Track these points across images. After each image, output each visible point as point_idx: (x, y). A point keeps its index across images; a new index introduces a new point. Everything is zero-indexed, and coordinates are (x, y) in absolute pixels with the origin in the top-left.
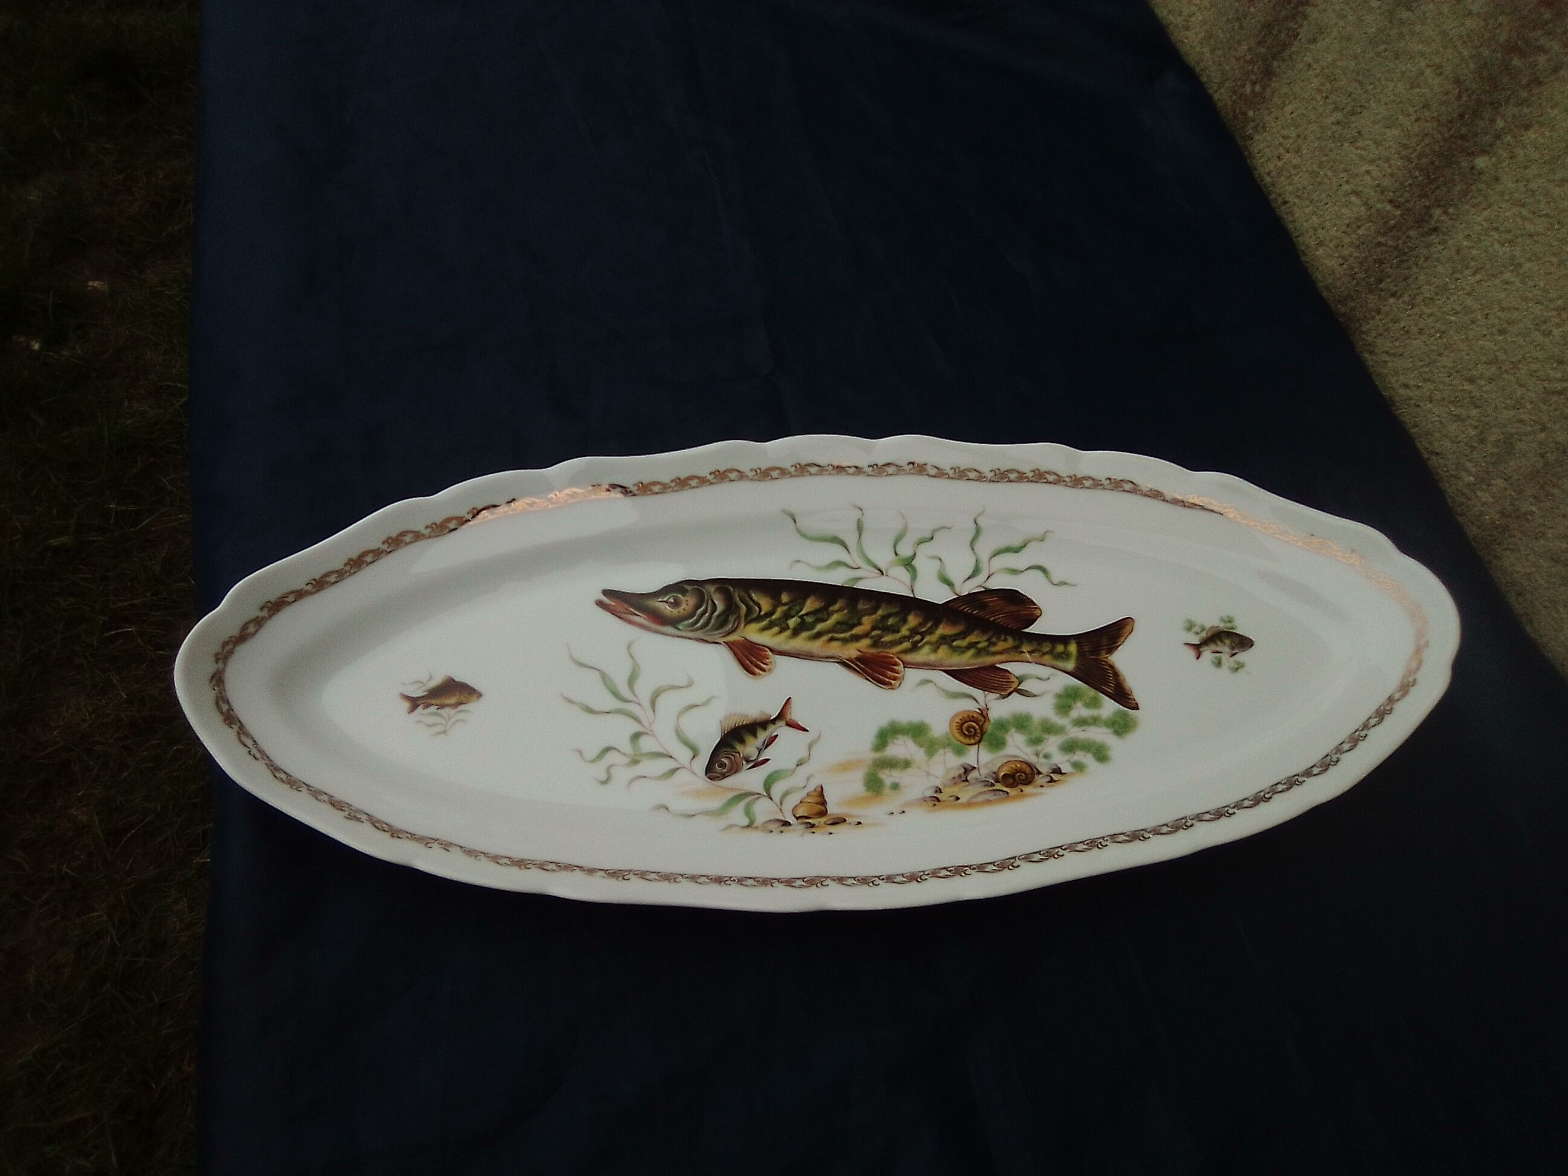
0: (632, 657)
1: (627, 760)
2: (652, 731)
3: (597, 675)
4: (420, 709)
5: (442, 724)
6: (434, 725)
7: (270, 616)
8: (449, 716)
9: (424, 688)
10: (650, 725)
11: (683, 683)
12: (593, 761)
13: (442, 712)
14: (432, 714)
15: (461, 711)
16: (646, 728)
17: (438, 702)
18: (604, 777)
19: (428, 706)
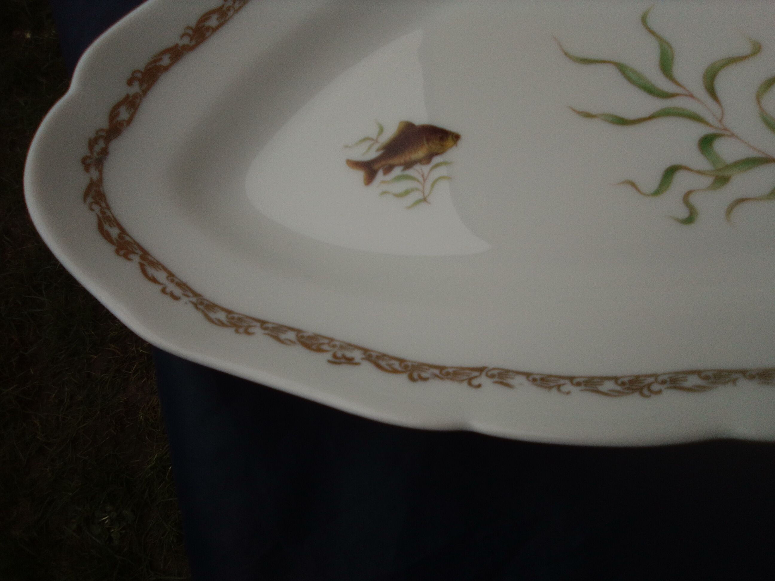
0: (652, 32)
1: (708, 181)
2: (726, 130)
3: (611, 72)
4: (380, 176)
5: (417, 189)
6: (407, 193)
7: (145, 92)
8: (423, 176)
9: (377, 146)
10: (720, 121)
11: (745, 48)
12: (657, 193)
13: (411, 172)
14: (399, 178)
15: (437, 166)
16: (715, 128)
17: (402, 159)
18: (684, 213)
19: (389, 169)
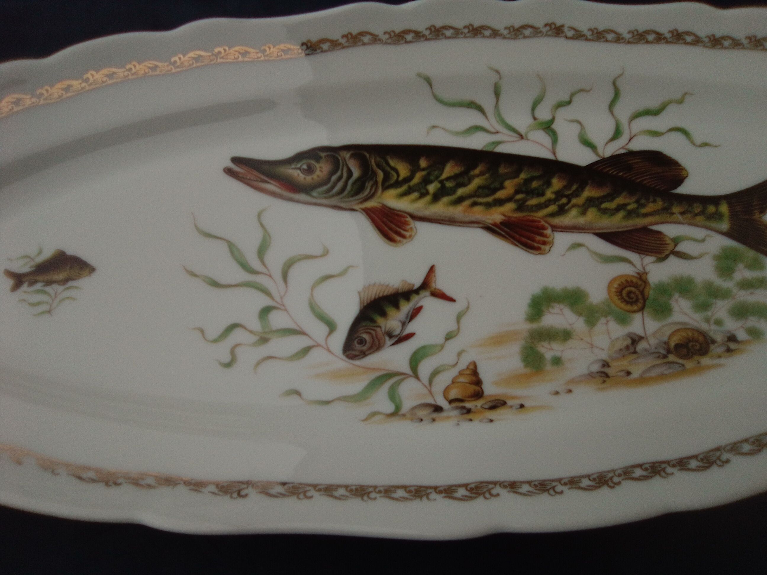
0: (262, 225)
1: (254, 338)
2: (283, 305)
3: (223, 248)
4: (25, 287)
5: (47, 303)
6: (39, 303)
8: (56, 293)
9: (32, 264)
10: (282, 298)
11: (318, 251)
12: (216, 341)
13: (49, 289)
14: (38, 291)
15: (69, 288)
16: (277, 302)
17: (46, 278)
18: (227, 358)
19: (32, 283)
